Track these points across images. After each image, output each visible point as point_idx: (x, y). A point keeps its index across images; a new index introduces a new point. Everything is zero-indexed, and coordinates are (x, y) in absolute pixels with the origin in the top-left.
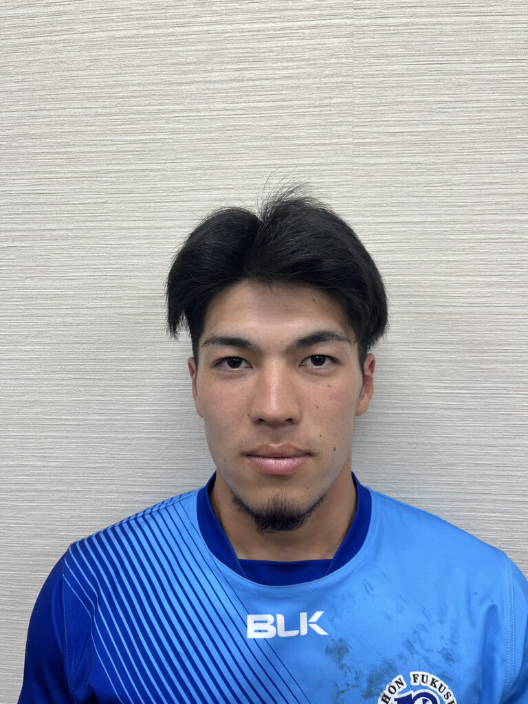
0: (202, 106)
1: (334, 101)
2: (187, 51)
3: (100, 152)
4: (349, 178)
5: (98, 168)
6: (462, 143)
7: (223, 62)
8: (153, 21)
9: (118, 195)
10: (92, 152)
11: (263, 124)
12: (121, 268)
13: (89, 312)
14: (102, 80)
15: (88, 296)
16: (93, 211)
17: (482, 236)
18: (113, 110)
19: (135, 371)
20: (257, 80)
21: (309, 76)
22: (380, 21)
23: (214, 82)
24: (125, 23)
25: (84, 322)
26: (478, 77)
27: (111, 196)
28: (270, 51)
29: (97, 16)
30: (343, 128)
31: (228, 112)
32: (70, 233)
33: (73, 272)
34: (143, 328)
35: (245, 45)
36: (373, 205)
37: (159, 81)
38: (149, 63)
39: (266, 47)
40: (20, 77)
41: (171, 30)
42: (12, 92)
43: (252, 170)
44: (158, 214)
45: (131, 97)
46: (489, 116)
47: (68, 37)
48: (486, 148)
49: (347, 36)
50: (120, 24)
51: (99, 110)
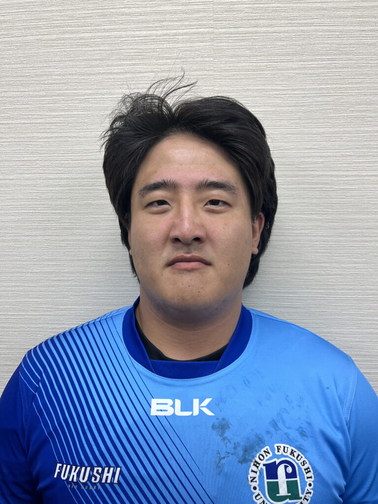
0: (105, 91)
2: (94, 51)
3: (32, 123)
5: (31, 135)
6: (291, 119)
7: (120, 59)
8: (68, 29)
9: (46, 155)
10: (27, 124)
12: (49, 207)
13: (27, 238)
14: (33, 71)
15: (25, 227)
16: (28, 167)
17: (306, 186)
18: (41, 93)
19: (60, 280)
20: (145, 72)
22: (232, 30)
23: (114, 73)
24: (49, 30)
25: (23, 245)
26: (303, 71)
27: (41, 155)
28: (154, 52)
29: (29, 24)
32: (11, 182)
33: (15, 210)
34: (66, 250)
35: (136, 47)
37: (74, 72)
38: (66, 59)
39: (151, 49)
41: (82, 35)
44: (74, 169)
45: (54, 84)
46: (310, 100)
48: (308, 123)
49: (209, 41)
51: (31, 93)
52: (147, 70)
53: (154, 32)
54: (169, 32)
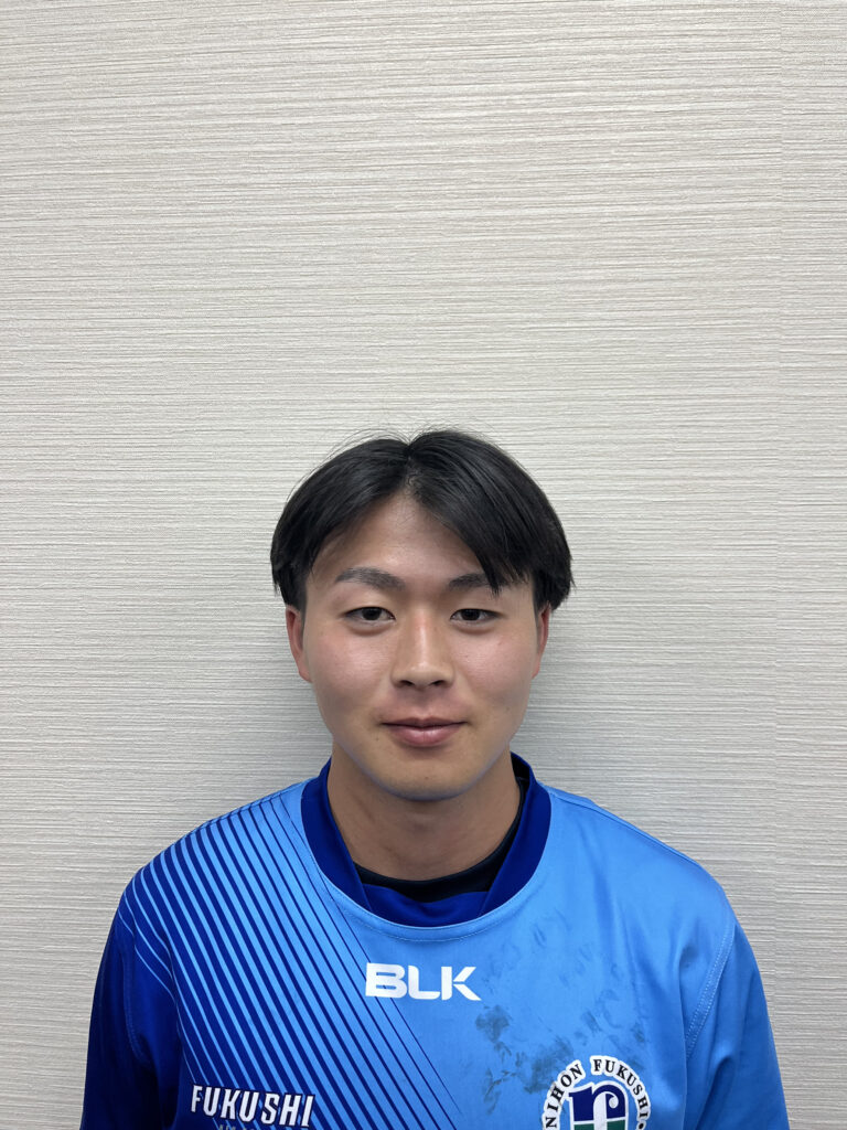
0: (567, 315)
1: (753, 311)
2: (548, 240)
4: (774, 416)
7: (598, 257)
10: (407, 374)
11: (653, 340)
14: (428, 276)
18: (442, 318)
21: (719, 277)
22: (818, 206)
23: (586, 282)
24: (462, 200)
28: (665, 244)
30: (766, 348)
31: (604, 324)
35: (629, 234)
36: (807, 453)
37: (508, 280)
38: (494, 255)
40: (310, 269)
41: (527, 212)
42: (298, 288)
43: (637, 402)
45: (469, 300)
47: (380, 215)
49: (774, 223)
50: (455, 201)
51: (422, 318)
52: (649, 277)
53: (665, 207)
54: (695, 207)
